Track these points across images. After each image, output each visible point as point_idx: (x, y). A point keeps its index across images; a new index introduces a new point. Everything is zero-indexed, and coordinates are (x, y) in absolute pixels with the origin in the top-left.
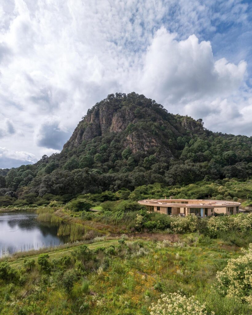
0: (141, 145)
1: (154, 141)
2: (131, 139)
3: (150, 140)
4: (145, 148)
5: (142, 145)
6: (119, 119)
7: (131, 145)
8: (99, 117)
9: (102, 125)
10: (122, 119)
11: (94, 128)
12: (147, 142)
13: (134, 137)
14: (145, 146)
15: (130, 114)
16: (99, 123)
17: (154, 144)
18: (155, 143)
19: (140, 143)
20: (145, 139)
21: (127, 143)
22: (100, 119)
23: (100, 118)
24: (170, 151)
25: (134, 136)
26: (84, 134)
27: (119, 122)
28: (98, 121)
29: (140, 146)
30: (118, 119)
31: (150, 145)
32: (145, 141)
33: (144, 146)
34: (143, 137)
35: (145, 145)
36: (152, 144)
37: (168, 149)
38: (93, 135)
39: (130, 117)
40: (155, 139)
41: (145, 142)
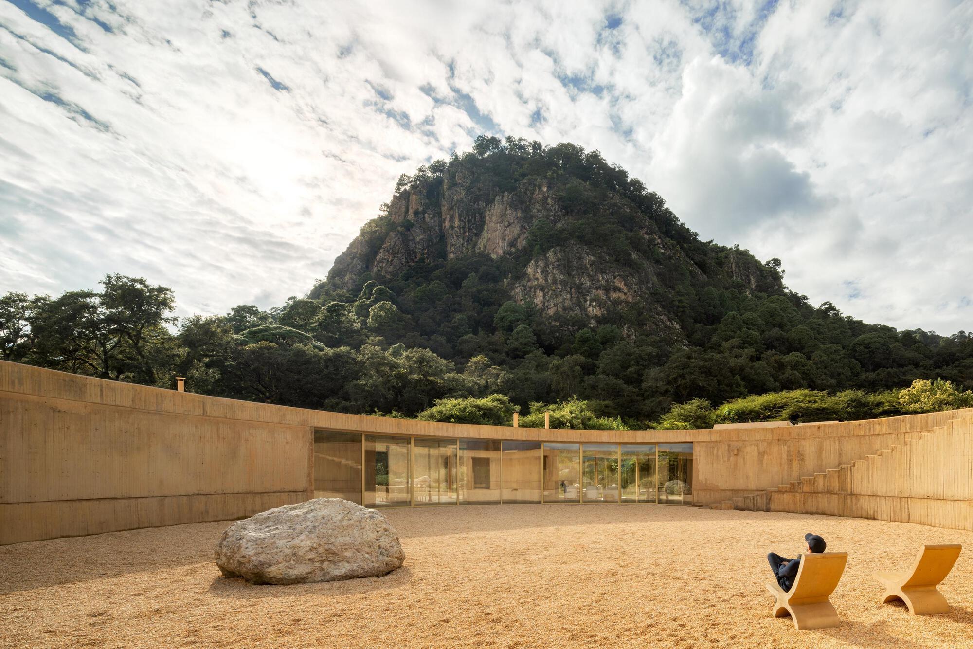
0: (574, 296)
1: (621, 285)
2: (538, 275)
3: (607, 281)
4: (590, 309)
5: (578, 298)
6: (508, 212)
7: (541, 294)
8: (438, 205)
9: (450, 232)
10: (519, 214)
11: (418, 239)
12: (597, 288)
13: (551, 267)
14: (592, 301)
15: (549, 201)
16: (440, 226)
17: (623, 297)
18: (625, 294)
19: (573, 290)
20: (589, 276)
21: (524, 286)
22: (443, 213)
23: (444, 209)
24: (678, 327)
25: (552, 263)
26: (378, 257)
27: (507, 224)
28: (437, 219)
29: (571, 299)
30: (503, 215)
31: (609, 298)
32: (589, 283)
33: (586, 301)
34: (582, 269)
35: (588, 298)
36: (615, 295)
37: (670, 320)
38: (411, 264)
39: (549, 210)
40: (624, 278)
41: (591, 288)
